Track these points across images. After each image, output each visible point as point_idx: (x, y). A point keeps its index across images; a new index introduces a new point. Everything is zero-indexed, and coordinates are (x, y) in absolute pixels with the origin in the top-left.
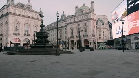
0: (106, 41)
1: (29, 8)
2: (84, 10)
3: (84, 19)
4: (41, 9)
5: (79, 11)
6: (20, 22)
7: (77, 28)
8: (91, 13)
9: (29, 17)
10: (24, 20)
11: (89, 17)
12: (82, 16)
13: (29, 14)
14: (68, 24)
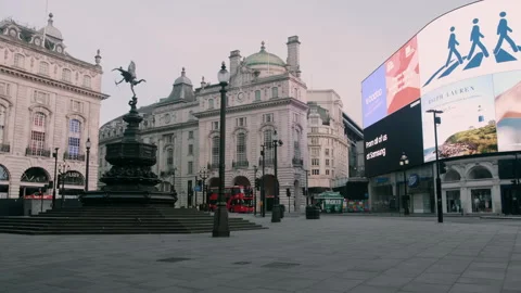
0: (343, 183)
1: (52, 45)
2: (265, 66)
3: (262, 99)
4: (98, 52)
5: (244, 69)
6: (13, 100)
7: (237, 133)
8: (288, 78)
9: (52, 83)
10: (30, 92)
11: (281, 96)
12: (257, 88)
13: (52, 67)
14: (200, 116)
